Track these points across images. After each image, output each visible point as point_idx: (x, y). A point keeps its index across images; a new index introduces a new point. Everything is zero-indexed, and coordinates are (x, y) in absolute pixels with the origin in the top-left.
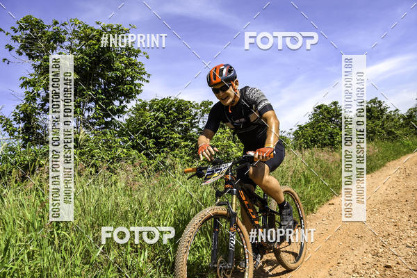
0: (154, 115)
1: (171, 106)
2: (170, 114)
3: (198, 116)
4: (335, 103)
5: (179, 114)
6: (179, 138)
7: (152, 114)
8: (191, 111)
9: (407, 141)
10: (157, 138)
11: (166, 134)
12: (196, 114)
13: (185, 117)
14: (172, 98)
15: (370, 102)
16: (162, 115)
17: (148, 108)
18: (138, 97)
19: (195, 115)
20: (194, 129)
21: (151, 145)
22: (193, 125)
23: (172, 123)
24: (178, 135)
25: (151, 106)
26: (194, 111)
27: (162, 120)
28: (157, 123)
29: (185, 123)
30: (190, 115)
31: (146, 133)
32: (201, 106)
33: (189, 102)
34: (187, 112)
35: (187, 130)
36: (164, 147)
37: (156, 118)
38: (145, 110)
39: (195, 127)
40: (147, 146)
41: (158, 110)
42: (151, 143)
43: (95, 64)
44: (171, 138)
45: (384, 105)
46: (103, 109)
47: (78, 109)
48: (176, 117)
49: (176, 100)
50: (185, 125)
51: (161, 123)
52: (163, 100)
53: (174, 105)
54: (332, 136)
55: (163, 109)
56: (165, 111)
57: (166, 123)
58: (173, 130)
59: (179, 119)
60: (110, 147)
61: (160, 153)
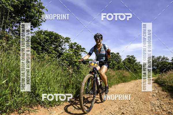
0: (44, 37)
1: (52, 35)
2: (52, 38)
3: (63, 43)
4: (118, 53)
6: (53, 49)
7: (44, 36)
8: (61, 40)
9: (140, 74)
10: (43, 46)
12: (62, 41)
13: (58, 41)
14: (54, 32)
15: (131, 57)
16: (48, 38)
17: (42, 33)
18: (39, 27)
20: (60, 48)
21: (40, 49)
22: (60, 46)
23: (51, 42)
24: (52, 48)
25: (44, 33)
26: (62, 40)
27: (47, 40)
28: (45, 41)
29: (57, 44)
30: (60, 41)
31: (39, 44)
32: (65, 39)
33: (61, 36)
34: (59, 40)
35: (57, 47)
36: (45, 51)
37: (45, 38)
38: (41, 34)
39: (61, 47)
40: (38, 49)
41: (47, 35)
42: (40, 48)
43: (23, 7)
44: (49, 48)
45: (135, 59)
47: (11, 24)
48: (54, 40)
49: (55, 33)
51: (46, 41)
52: (50, 32)
53: (54, 35)
54: (114, 65)
55: (49, 35)
56: (49, 37)
57: (49, 42)
58: (51, 45)
59: (55, 42)
61: (43, 53)
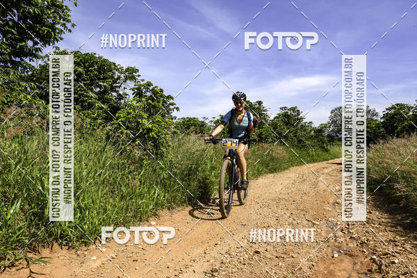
1: (93, 64)
2: (91, 71)
3: (121, 81)
4: (260, 103)
5: (100, 73)
6: (95, 98)
8: (114, 73)
9: (312, 151)
11: (81, 90)
12: (119, 78)
13: (107, 78)
14: (96, 55)
15: (290, 110)
16: (80, 70)
18: (57, 44)
19: (117, 79)
20: (114, 94)
22: (113, 89)
23: (91, 81)
24: (94, 96)
26: (117, 74)
27: (80, 75)
29: (105, 84)
30: (112, 77)
32: (126, 71)
33: (114, 64)
34: (110, 73)
35: (105, 92)
39: (115, 91)
44: (86, 96)
45: (301, 115)
46: (11, 45)
48: (96, 75)
49: (100, 58)
50: (105, 86)
52: (86, 55)
53: (97, 63)
55: (84, 64)
56: (85, 67)
57: (84, 80)
58: (90, 89)
59: (99, 79)
60: (12, 90)
